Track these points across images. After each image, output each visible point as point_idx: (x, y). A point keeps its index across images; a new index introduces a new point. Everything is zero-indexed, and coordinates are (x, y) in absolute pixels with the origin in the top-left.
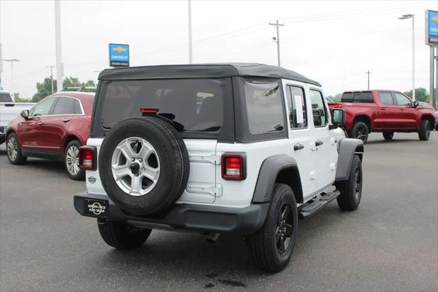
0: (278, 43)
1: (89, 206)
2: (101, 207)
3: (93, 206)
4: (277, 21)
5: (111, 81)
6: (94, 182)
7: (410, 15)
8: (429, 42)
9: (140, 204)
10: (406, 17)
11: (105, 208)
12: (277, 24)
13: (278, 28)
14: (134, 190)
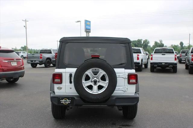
0: (26, 28)
1: (61, 101)
2: (68, 101)
3: (63, 100)
4: (26, 20)
5: (68, 43)
6: (61, 89)
7: (80, 21)
8: (86, 31)
9: (99, 98)
10: (78, 22)
11: (70, 101)
12: (26, 21)
13: (26, 22)
14: (95, 92)
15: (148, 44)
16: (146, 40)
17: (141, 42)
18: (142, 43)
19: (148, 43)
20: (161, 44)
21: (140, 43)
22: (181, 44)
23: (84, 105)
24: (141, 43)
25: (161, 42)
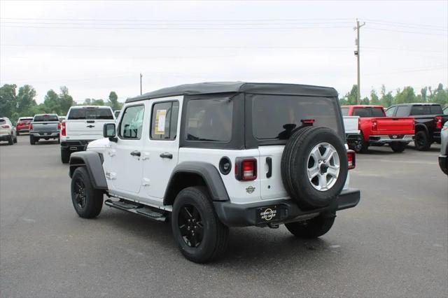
1: (262, 214)
2: (272, 212)
3: (265, 213)
5: (254, 95)
6: (254, 191)
15: (32, 96)
16: (27, 88)
17: (14, 91)
18: (17, 93)
19: (33, 93)
20: (66, 96)
21: (10, 94)
22: (113, 96)
23: (299, 217)
24: (15, 94)
25: (64, 92)
